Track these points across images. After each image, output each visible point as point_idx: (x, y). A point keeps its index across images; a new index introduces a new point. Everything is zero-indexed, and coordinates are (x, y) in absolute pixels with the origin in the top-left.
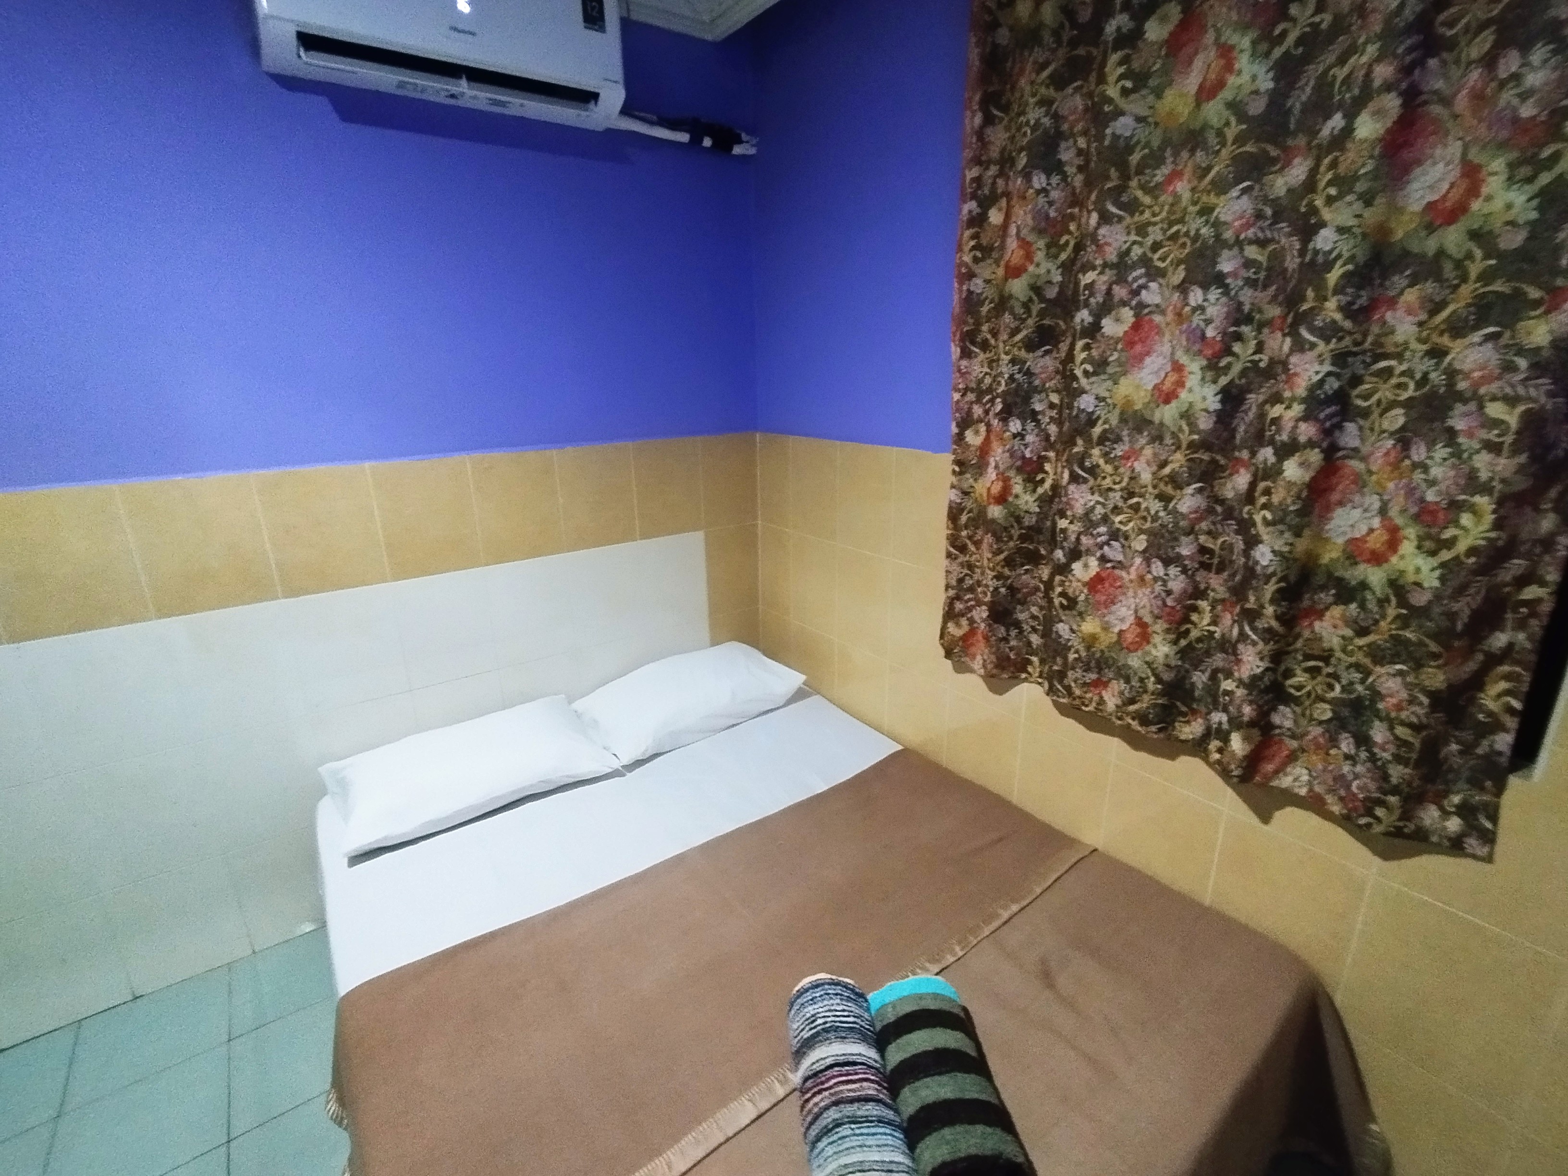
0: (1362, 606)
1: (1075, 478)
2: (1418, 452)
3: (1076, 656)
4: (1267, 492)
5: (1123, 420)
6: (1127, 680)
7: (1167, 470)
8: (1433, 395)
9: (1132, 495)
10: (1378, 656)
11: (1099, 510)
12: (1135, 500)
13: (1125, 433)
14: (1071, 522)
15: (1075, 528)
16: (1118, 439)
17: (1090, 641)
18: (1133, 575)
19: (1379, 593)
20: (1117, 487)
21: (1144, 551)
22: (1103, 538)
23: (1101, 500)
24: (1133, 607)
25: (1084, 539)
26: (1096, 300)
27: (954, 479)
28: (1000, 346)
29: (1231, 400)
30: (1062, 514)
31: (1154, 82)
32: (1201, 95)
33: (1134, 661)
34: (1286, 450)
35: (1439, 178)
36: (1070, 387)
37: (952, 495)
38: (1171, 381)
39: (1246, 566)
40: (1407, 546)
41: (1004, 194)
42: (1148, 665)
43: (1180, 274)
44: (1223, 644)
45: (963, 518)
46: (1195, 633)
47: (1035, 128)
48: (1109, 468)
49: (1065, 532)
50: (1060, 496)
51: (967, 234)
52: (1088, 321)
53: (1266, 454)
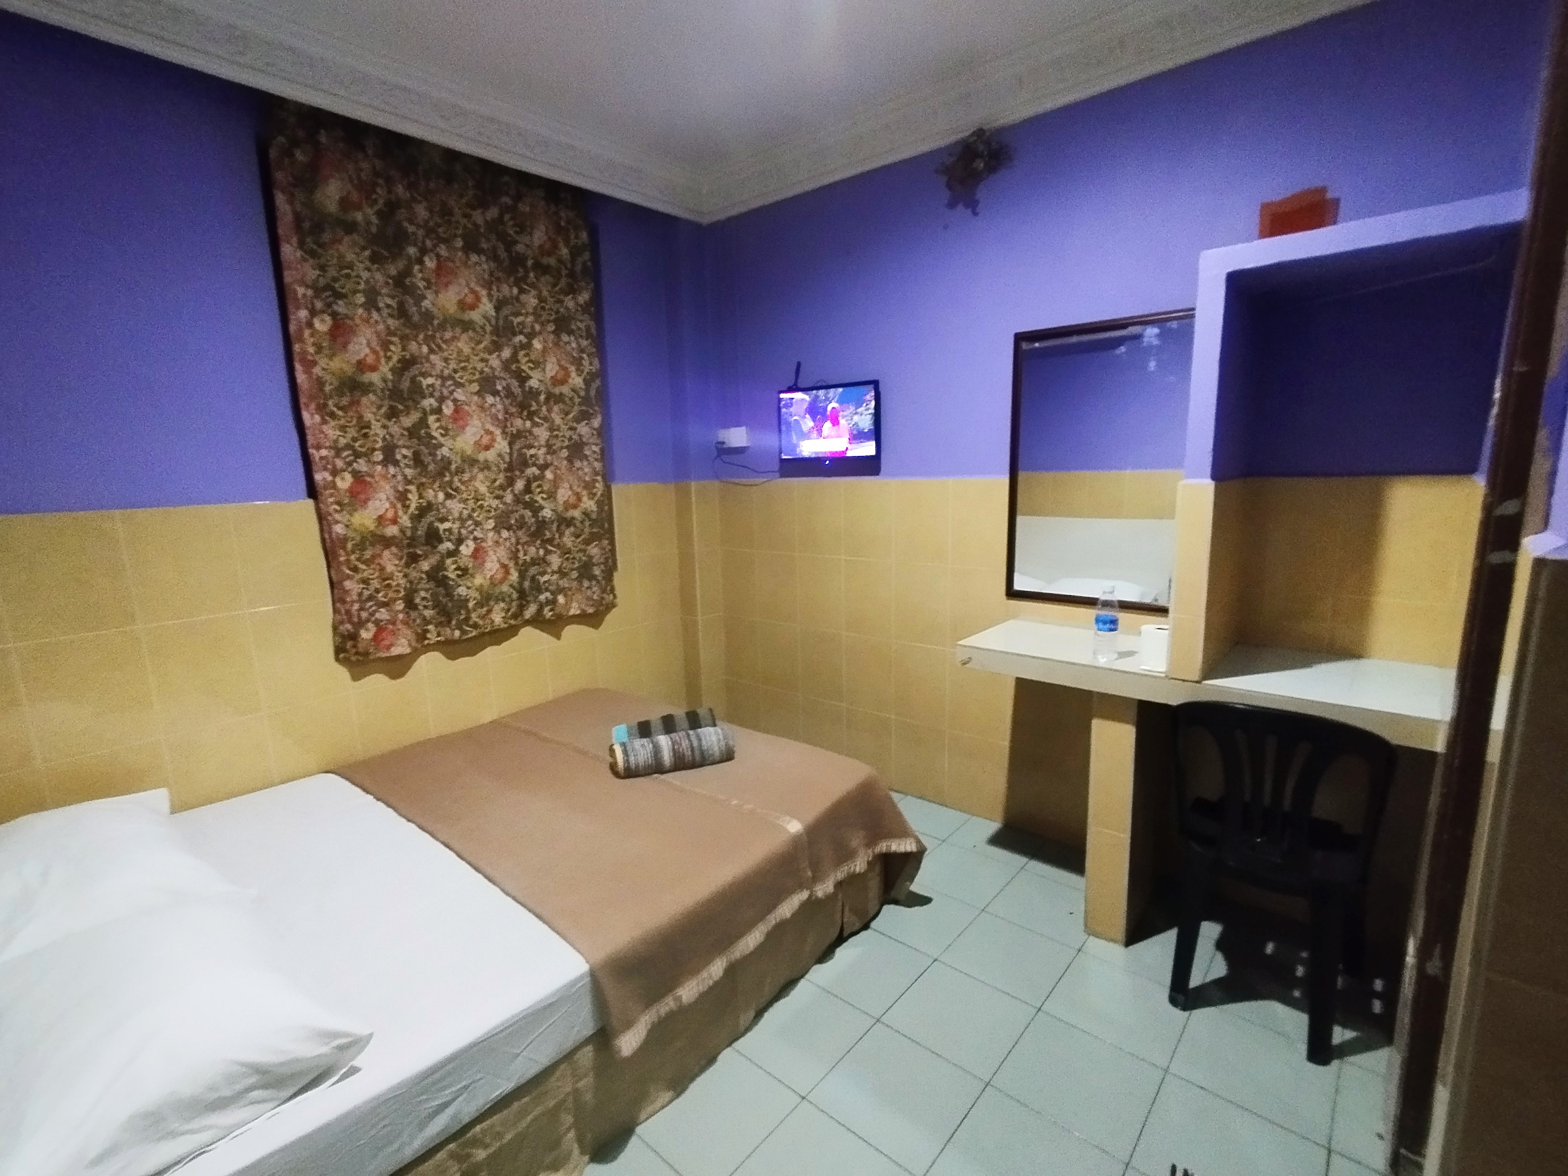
0: (575, 526)
1: (448, 496)
2: (578, 464)
3: (475, 602)
4: (540, 486)
5: (464, 461)
6: (503, 601)
7: (497, 483)
8: (576, 443)
9: (478, 500)
10: (587, 542)
11: (465, 512)
12: (480, 503)
13: (466, 467)
14: (453, 522)
15: (456, 525)
16: (464, 472)
17: (480, 589)
18: (490, 543)
19: (579, 519)
20: (470, 497)
21: (494, 528)
22: (472, 527)
23: (464, 506)
24: (496, 559)
25: (463, 531)
26: (437, 394)
27: (337, 516)
28: (368, 416)
29: (511, 448)
30: (443, 520)
31: (434, 288)
32: (463, 306)
33: (505, 588)
34: (544, 467)
35: (551, 368)
36: (429, 443)
37: (339, 529)
38: (486, 440)
39: (537, 522)
40: (585, 499)
41: (323, 312)
42: (511, 586)
43: (475, 387)
44: (534, 562)
45: (349, 546)
46: (520, 562)
47: (367, 282)
48: (463, 488)
49: (450, 530)
50: (438, 510)
51: (307, 333)
52: (435, 404)
53: (532, 471)
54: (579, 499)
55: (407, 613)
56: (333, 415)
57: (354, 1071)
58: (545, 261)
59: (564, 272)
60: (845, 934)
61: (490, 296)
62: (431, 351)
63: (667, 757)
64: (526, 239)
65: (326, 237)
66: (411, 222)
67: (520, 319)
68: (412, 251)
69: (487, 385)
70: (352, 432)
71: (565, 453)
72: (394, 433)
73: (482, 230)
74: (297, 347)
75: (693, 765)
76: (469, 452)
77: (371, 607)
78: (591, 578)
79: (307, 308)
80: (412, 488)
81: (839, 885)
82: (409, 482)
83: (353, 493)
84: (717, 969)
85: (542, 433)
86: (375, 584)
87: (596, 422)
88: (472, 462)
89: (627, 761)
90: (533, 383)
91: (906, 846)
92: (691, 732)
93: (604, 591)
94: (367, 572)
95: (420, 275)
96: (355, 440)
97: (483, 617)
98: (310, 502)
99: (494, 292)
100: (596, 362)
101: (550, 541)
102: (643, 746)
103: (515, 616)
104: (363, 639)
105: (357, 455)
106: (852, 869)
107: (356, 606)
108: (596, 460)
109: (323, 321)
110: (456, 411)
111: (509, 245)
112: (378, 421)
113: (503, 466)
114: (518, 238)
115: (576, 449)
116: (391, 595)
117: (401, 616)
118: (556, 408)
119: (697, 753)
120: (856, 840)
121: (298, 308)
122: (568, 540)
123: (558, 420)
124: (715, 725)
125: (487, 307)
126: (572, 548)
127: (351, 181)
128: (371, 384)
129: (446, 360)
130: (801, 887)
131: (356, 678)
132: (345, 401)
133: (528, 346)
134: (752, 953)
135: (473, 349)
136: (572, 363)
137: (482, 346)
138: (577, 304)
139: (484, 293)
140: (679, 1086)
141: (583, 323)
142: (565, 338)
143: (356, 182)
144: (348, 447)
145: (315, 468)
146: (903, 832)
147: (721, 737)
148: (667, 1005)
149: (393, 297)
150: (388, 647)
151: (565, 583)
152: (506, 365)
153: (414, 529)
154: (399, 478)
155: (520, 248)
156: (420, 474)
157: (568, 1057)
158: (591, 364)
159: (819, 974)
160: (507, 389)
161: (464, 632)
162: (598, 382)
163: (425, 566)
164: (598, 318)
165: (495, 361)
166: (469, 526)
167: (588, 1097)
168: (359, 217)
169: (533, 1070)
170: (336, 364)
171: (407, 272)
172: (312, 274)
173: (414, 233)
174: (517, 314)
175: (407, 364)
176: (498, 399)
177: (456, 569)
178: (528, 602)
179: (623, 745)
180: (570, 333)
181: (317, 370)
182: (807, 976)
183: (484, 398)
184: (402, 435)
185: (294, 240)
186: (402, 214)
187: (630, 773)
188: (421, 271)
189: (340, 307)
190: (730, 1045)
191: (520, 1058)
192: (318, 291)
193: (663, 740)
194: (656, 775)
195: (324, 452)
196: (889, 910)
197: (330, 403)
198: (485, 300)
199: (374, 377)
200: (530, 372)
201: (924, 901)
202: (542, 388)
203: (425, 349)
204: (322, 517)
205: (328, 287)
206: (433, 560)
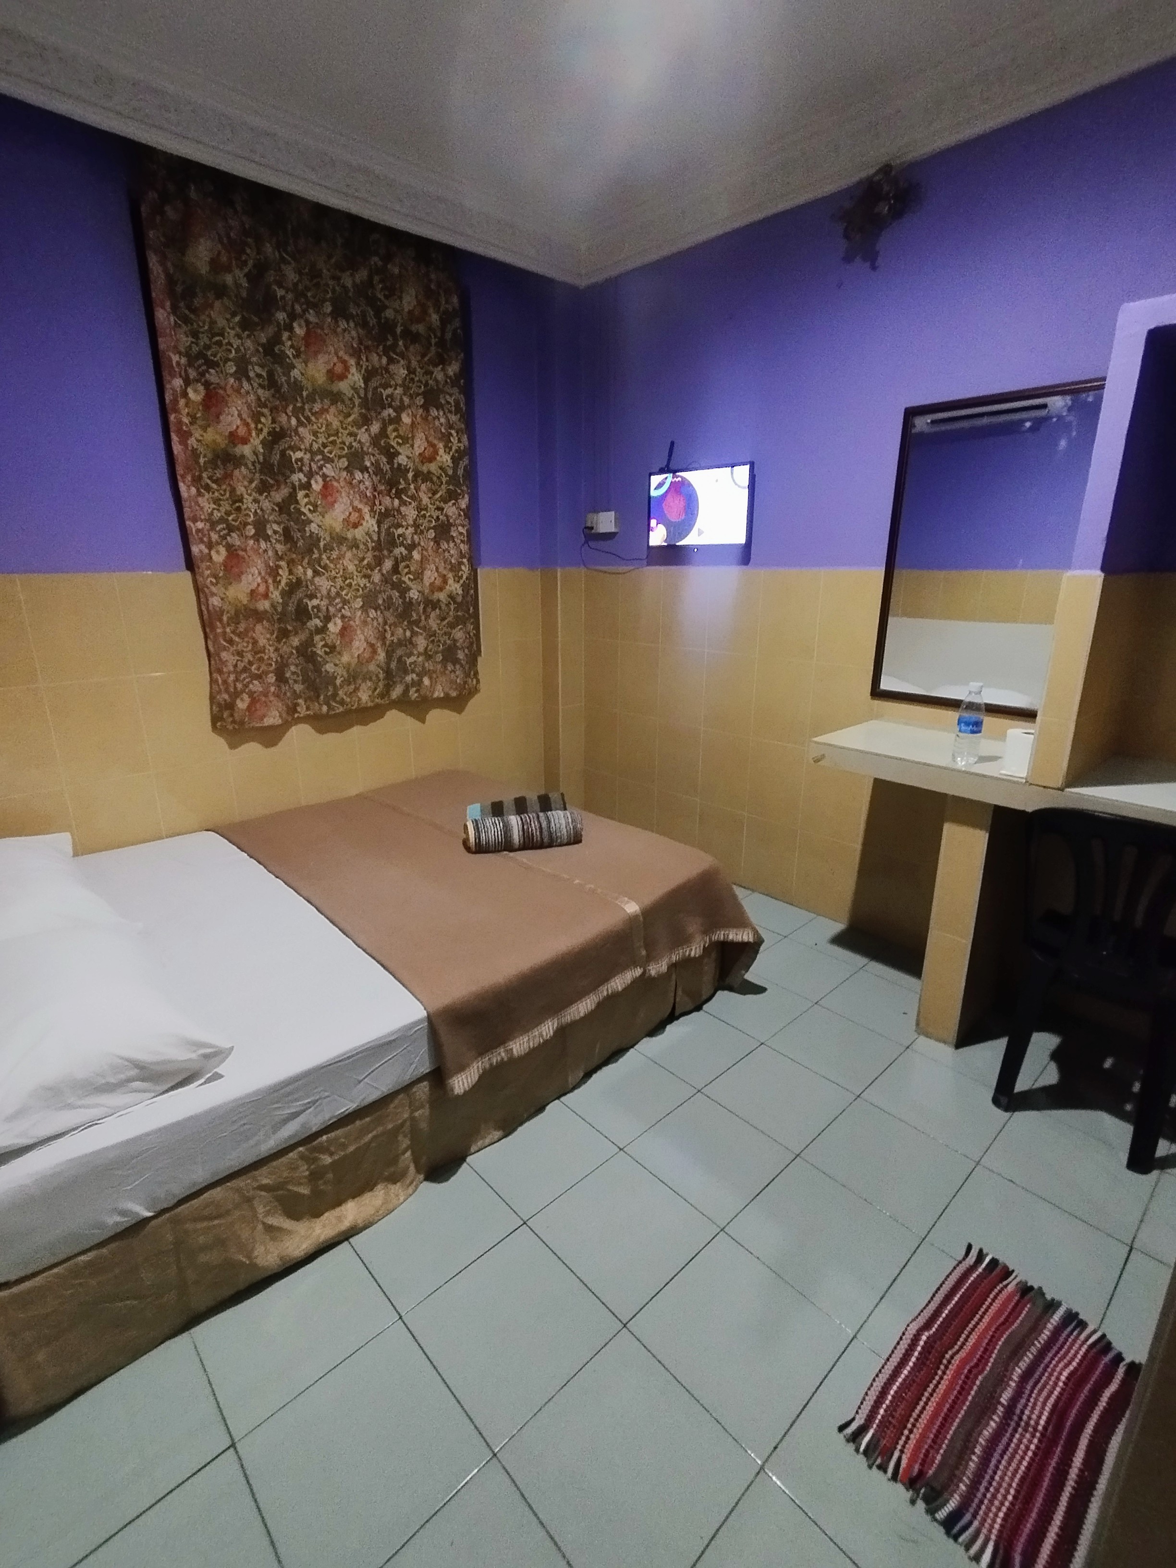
0: (440, 609)
1: (316, 573)
3: (342, 679)
4: (407, 566)
5: (332, 538)
6: (370, 679)
7: (365, 562)
8: (443, 524)
9: (346, 579)
10: (452, 626)
11: (333, 590)
12: (348, 581)
13: (335, 545)
14: (322, 600)
15: (324, 603)
16: (332, 549)
17: (347, 667)
18: (358, 622)
19: (445, 602)
20: (338, 575)
21: (362, 607)
22: (340, 605)
23: (333, 584)
24: (364, 638)
25: (331, 608)
26: (306, 469)
27: (214, 589)
28: (241, 490)
29: (379, 527)
30: (312, 597)
31: (303, 356)
32: (333, 376)
33: (372, 667)
34: (411, 547)
35: (420, 445)
36: (298, 519)
37: (215, 601)
38: (354, 517)
39: (404, 603)
40: (451, 581)
41: (198, 381)
42: (378, 666)
43: (344, 463)
44: (401, 643)
45: (225, 618)
46: (388, 643)
47: (238, 350)
48: (332, 566)
49: (318, 607)
50: (307, 587)
51: (182, 402)
52: (304, 480)
53: (400, 551)
54: (445, 581)
55: (279, 686)
56: (208, 488)
57: (217, 1076)
58: (414, 328)
59: (433, 341)
60: (677, 1013)
61: (358, 364)
62: (300, 423)
63: (516, 836)
64: (396, 305)
65: (197, 302)
66: (281, 286)
67: (389, 391)
68: (281, 316)
69: (355, 460)
70: (226, 506)
71: (431, 534)
72: (264, 508)
73: (350, 294)
74: (172, 418)
75: (541, 846)
76: (338, 530)
77: (244, 679)
78: (456, 661)
79: (181, 376)
80: (283, 563)
81: (673, 966)
82: (281, 558)
83: (227, 566)
84: (547, 1029)
85: (410, 512)
86: (249, 656)
87: (464, 503)
88: (341, 540)
89: (478, 837)
90: (402, 459)
91: (744, 936)
92: (541, 814)
93: (467, 675)
94: (241, 645)
95: (289, 343)
96: (228, 513)
97: (350, 695)
98: (188, 574)
99: (364, 364)
100: (465, 439)
101: (417, 623)
102: (494, 824)
103: (382, 696)
104: (238, 708)
105: (230, 529)
106: (687, 953)
107: (232, 677)
108: (462, 541)
109: (195, 391)
110: (326, 486)
111: (379, 311)
112: (250, 495)
113: (371, 545)
114: (387, 303)
115: (443, 530)
116: (264, 667)
117: (272, 689)
118: (423, 487)
119: (545, 833)
120: (693, 926)
121: (173, 376)
122: (433, 623)
123: (425, 500)
124: (565, 809)
125: (356, 377)
126: (438, 631)
127: (221, 241)
128: (243, 456)
129: (315, 434)
130: (634, 964)
131: (233, 746)
132: (219, 474)
133: (397, 420)
134: (582, 1019)
135: (341, 422)
136: (440, 439)
137: (350, 419)
138: (446, 375)
139: (352, 362)
140: (508, 1127)
141: (453, 396)
142: (434, 412)
143: (225, 240)
144: (222, 520)
145: (191, 539)
146: (742, 922)
147: (570, 820)
148: (499, 1055)
149: (262, 366)
150: (262, 719)
151: (429, 665)
152: (375, 441)
153: (285, 604)
154: (270, 553)
155: (389, 313)
156: (290, 550)
157: (407, 1088)
158: (459, 441)
159: (648, 1046)
160: (377, 465)
161: (330, 707)
162: (465, 461)
163: (295, 641)
164: (468, 391)
165: (363, 436)
166: (337, 604)
167: (424, 1125)
168: (229, 279)
169: (374, 1096)
170: (210, 435)
171: (276, 340)
172: (185, 340)
173: (283, 297)
174: (386, 386)
175: (277, 436)
176: (366, 475)
177: (324, 646)
178: (394, 683)
179: (476, 822)
180: (439, 407)
181: (192, 441)
182: (636, 1047)
183: (352, 474)
184: (273, 510)
185: (168, 304)
186: (271, 276)
187: (480, 849)
188: (290, 338)
189: (213, 376)
190: (558, 1098)
191: (362, 1083)
192: (192, 359)
193: (514, 820)
194: (505, 852)
195: (200, 525)
196: (722, 996)
197: (204, 475)
198: (353, 370)
199: (246, 450)
200: (398, 448)
201: (759, 990)
202: (411, 465)
203: (294, 421)
204: (198, 590)
205: (201, 355)
206: (303, 636)
